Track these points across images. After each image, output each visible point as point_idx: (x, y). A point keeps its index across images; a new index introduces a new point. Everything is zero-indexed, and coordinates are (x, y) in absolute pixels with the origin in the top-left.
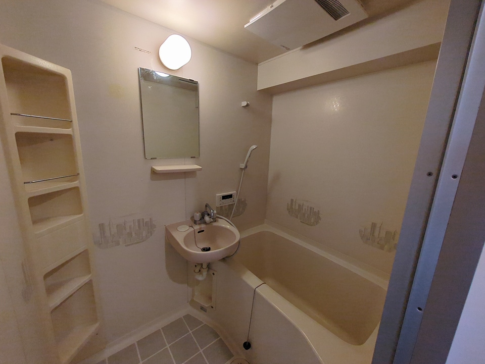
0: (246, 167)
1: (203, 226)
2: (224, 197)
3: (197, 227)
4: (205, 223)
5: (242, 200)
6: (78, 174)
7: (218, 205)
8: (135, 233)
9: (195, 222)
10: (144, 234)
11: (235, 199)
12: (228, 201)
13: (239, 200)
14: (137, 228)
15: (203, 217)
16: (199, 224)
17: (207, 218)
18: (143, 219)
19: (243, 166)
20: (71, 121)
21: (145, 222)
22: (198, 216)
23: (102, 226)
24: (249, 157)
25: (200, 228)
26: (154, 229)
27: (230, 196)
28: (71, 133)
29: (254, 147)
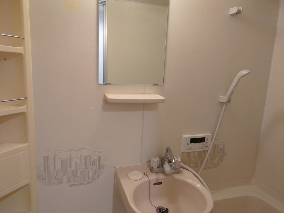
0: (229, 101)
1: (161, 176)
2: (193, 141)
3: (153, 177)
4: (164, 172)
5: (220, 147)
6: (27, 98)
7: (184, 149)
8: (81, 172)
9: (152, 169)
10: (91, 174)
11: (209, 144)
12: (198, 146)
13: (214, 146)
14: (84, 167)
15: (162, 165)
16: (157, 173)
17: (167, 168)
18: (91, 157)
19: (224, 99)
20: (23, 39)
21: (92, 160)
22: (156, 161)
23: (46, 159)
24: (236, 86)
25: (157, 179)
26: (102, 170)
27: (202, 140)
28: (22, 52)
29: (244, 72)
